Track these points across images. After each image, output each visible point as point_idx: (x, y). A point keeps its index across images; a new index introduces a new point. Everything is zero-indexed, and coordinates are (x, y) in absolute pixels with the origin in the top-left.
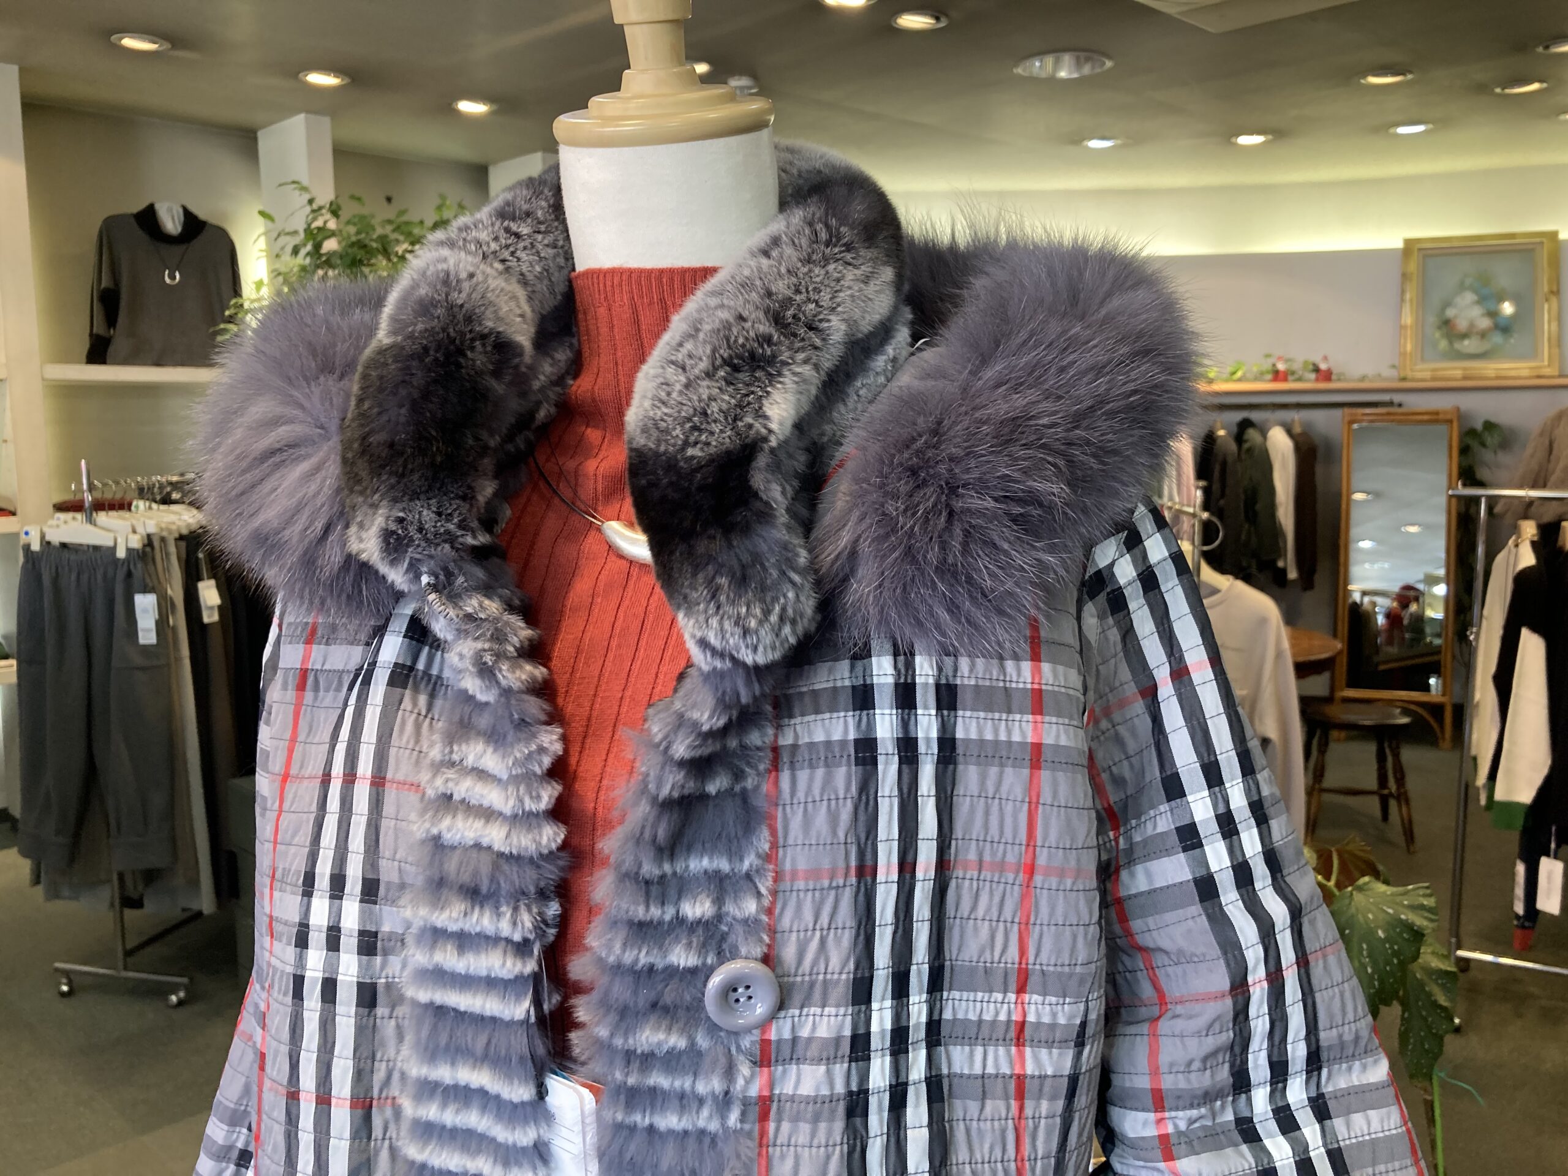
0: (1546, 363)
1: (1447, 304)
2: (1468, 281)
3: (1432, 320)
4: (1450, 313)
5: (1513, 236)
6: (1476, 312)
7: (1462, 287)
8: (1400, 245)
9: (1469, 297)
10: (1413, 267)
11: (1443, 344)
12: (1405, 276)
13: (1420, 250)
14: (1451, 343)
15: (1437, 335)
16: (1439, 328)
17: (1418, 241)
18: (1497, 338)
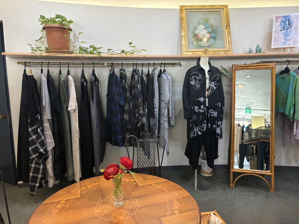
0: (228, 50)
1: (195, 29)
2: (201, 21)
3: (191, 34)
4: (197, 32)
5: (214, 6)
6: (205, 32)
7: (199, 23)
8: (179, 8)
9: (202, 27)
10: (184, 15)
11: (195, 43)
12: (181, 18)
13: (185, 9)
14: (198, 42)
15: (193, 40)
16: (193, 37)
17: (185, 6)
18: (212, 41)
